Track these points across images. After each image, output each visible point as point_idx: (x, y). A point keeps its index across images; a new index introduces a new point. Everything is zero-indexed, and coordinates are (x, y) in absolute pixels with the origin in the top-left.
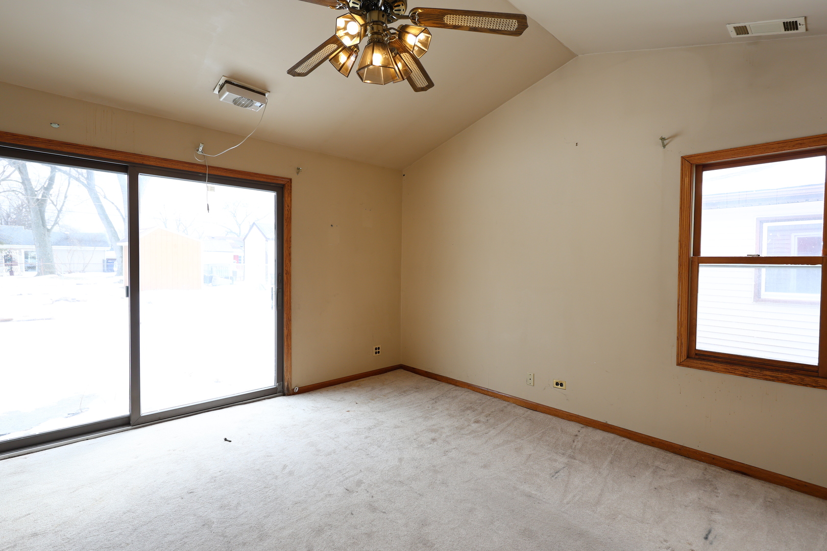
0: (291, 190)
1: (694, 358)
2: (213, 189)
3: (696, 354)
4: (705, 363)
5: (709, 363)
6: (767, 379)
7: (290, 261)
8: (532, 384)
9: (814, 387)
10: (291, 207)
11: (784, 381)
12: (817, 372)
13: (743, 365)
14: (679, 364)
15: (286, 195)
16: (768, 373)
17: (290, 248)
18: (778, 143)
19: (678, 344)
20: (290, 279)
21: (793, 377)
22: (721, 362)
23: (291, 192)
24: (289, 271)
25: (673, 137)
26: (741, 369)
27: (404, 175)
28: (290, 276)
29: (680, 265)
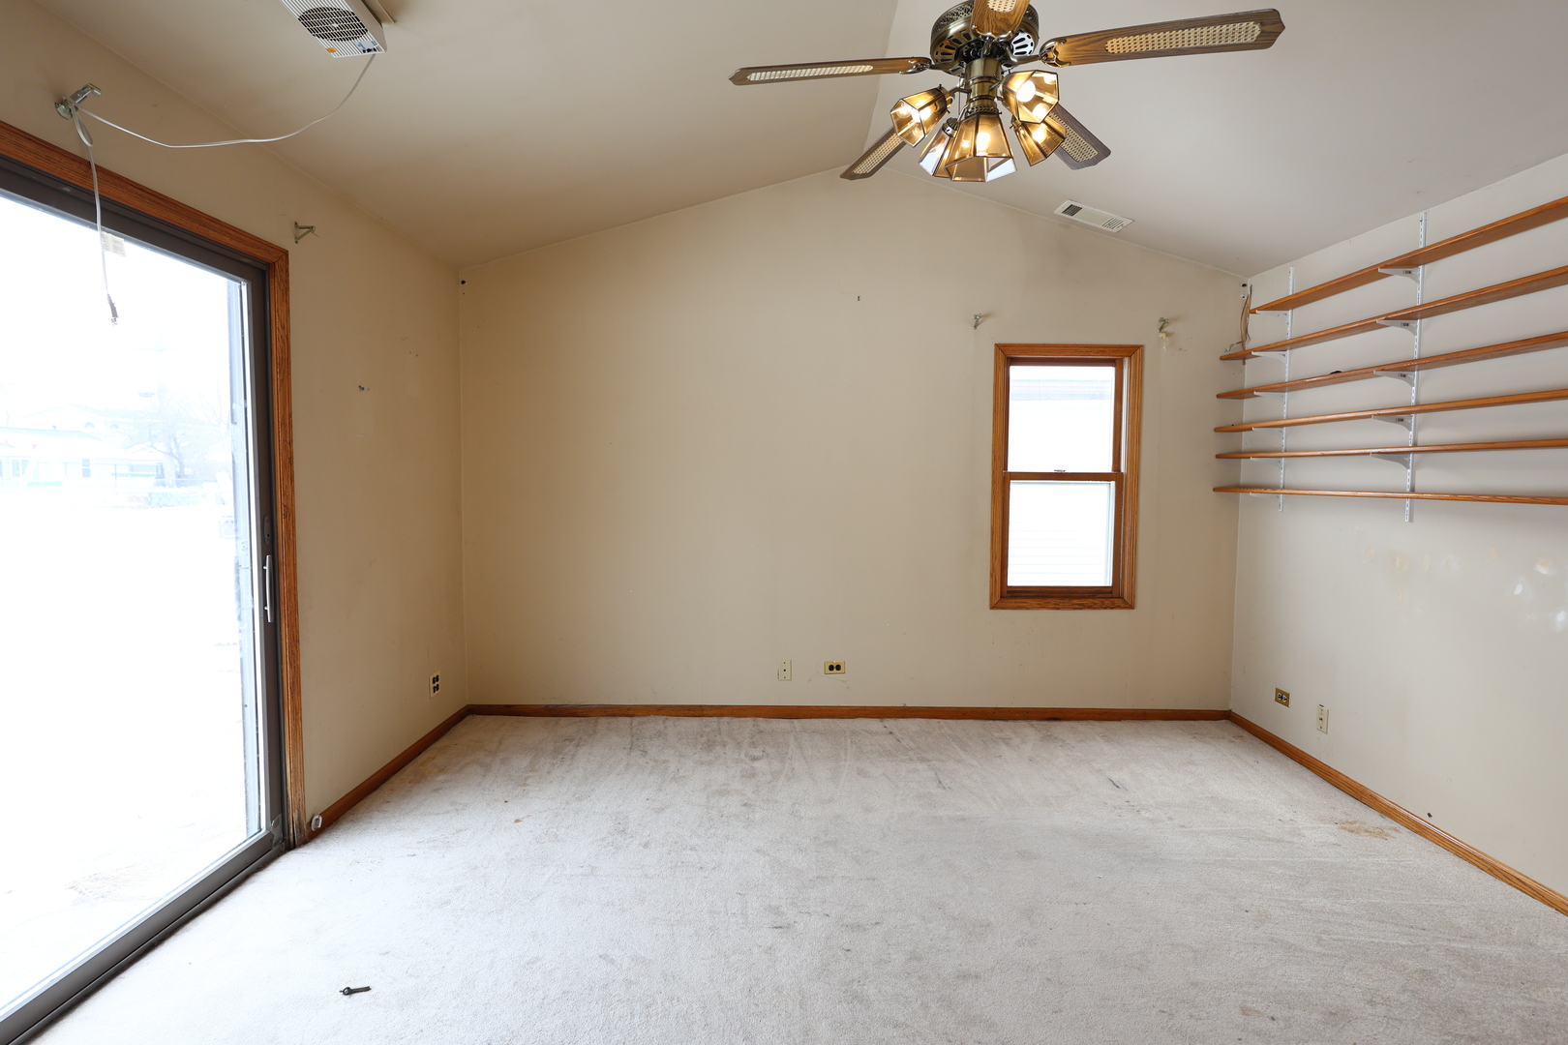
0: (287, 282)
1: (1007, 597)
2: (117, 249)
3: (1008, 592)
4: (1019, 600)
5: (1023, 600)
6: (1075, 609)
7: (292, 480)
8: (788, 678)
9: (1112, 608)
10: (288, 331)
11: (1090, 607)
12: (1111, 592)
13: (1053, 597)
14: (993, 607)
15: (275, 294)
16: (1076, 601)
17: (291, 443)
18: (1086, 346)
19: (991, 582)
20: (294, 528)
21: (1096, 601)
22: (1033, 597)
23: (287, 289)
24: (290, 507)
25: (987, 316)
26: (1053, 601)
27: (463, 282)
28: (294, 521)
29: (994, 482)
